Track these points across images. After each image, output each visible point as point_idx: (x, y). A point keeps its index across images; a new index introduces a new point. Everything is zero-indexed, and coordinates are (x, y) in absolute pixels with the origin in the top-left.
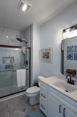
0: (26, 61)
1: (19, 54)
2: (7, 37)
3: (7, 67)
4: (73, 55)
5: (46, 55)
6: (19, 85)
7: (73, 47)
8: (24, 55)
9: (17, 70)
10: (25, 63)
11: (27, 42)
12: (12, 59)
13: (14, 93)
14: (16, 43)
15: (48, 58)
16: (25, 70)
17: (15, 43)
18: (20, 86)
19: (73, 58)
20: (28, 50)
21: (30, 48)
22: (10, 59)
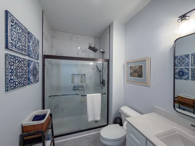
0: (102, 80)
1: (93, 69)
2: (79, 48)
3: (75, 88)
4: (188, 70)
5: (136, 72)
6: (90, 119)
7: (187, 56)
8: (100, 71)
9: (87, 95)
10: (101, 83)
11: (104, 52)
12: (83, 77)
13: (82, 129)
14: (89, 54)
15: (140, 76)
16: (100, 94)
17: (86, 54)
18: (92, 120)
19: (188, 77)
20: (106, 63)
21: (108, 61)
22: (80, 77)
